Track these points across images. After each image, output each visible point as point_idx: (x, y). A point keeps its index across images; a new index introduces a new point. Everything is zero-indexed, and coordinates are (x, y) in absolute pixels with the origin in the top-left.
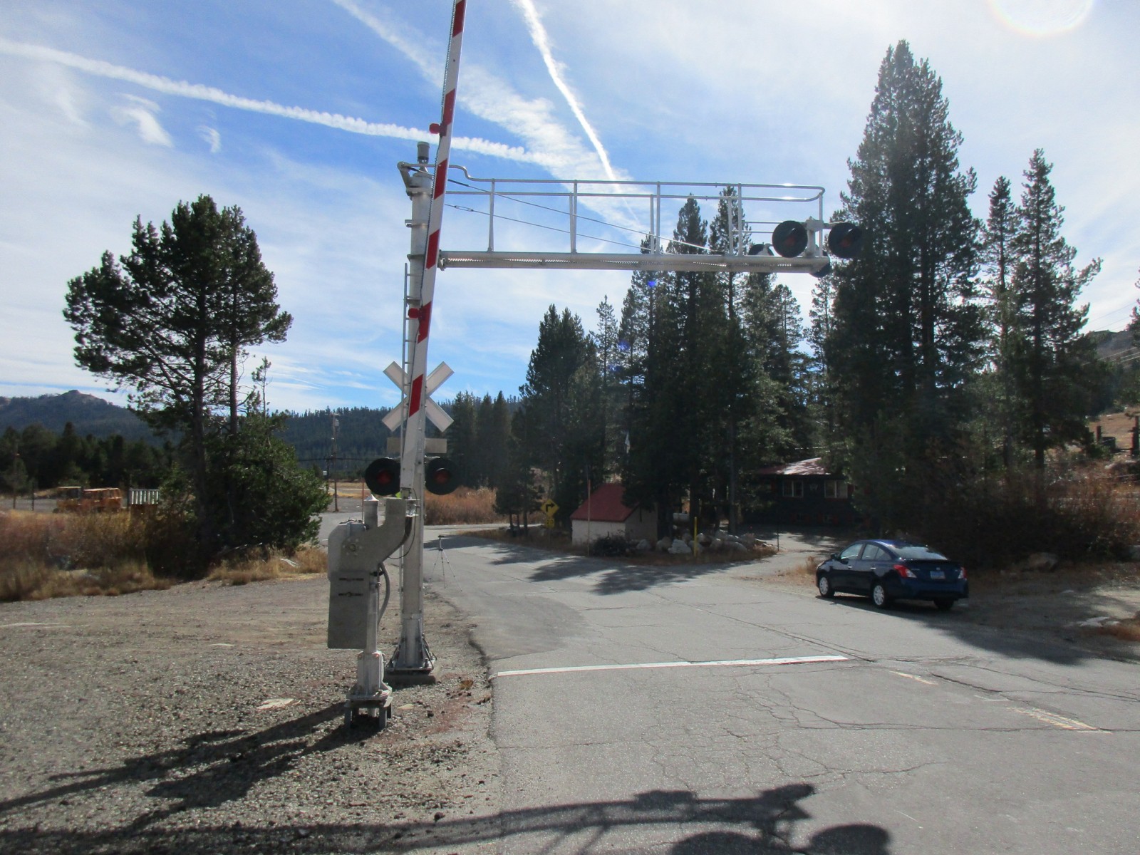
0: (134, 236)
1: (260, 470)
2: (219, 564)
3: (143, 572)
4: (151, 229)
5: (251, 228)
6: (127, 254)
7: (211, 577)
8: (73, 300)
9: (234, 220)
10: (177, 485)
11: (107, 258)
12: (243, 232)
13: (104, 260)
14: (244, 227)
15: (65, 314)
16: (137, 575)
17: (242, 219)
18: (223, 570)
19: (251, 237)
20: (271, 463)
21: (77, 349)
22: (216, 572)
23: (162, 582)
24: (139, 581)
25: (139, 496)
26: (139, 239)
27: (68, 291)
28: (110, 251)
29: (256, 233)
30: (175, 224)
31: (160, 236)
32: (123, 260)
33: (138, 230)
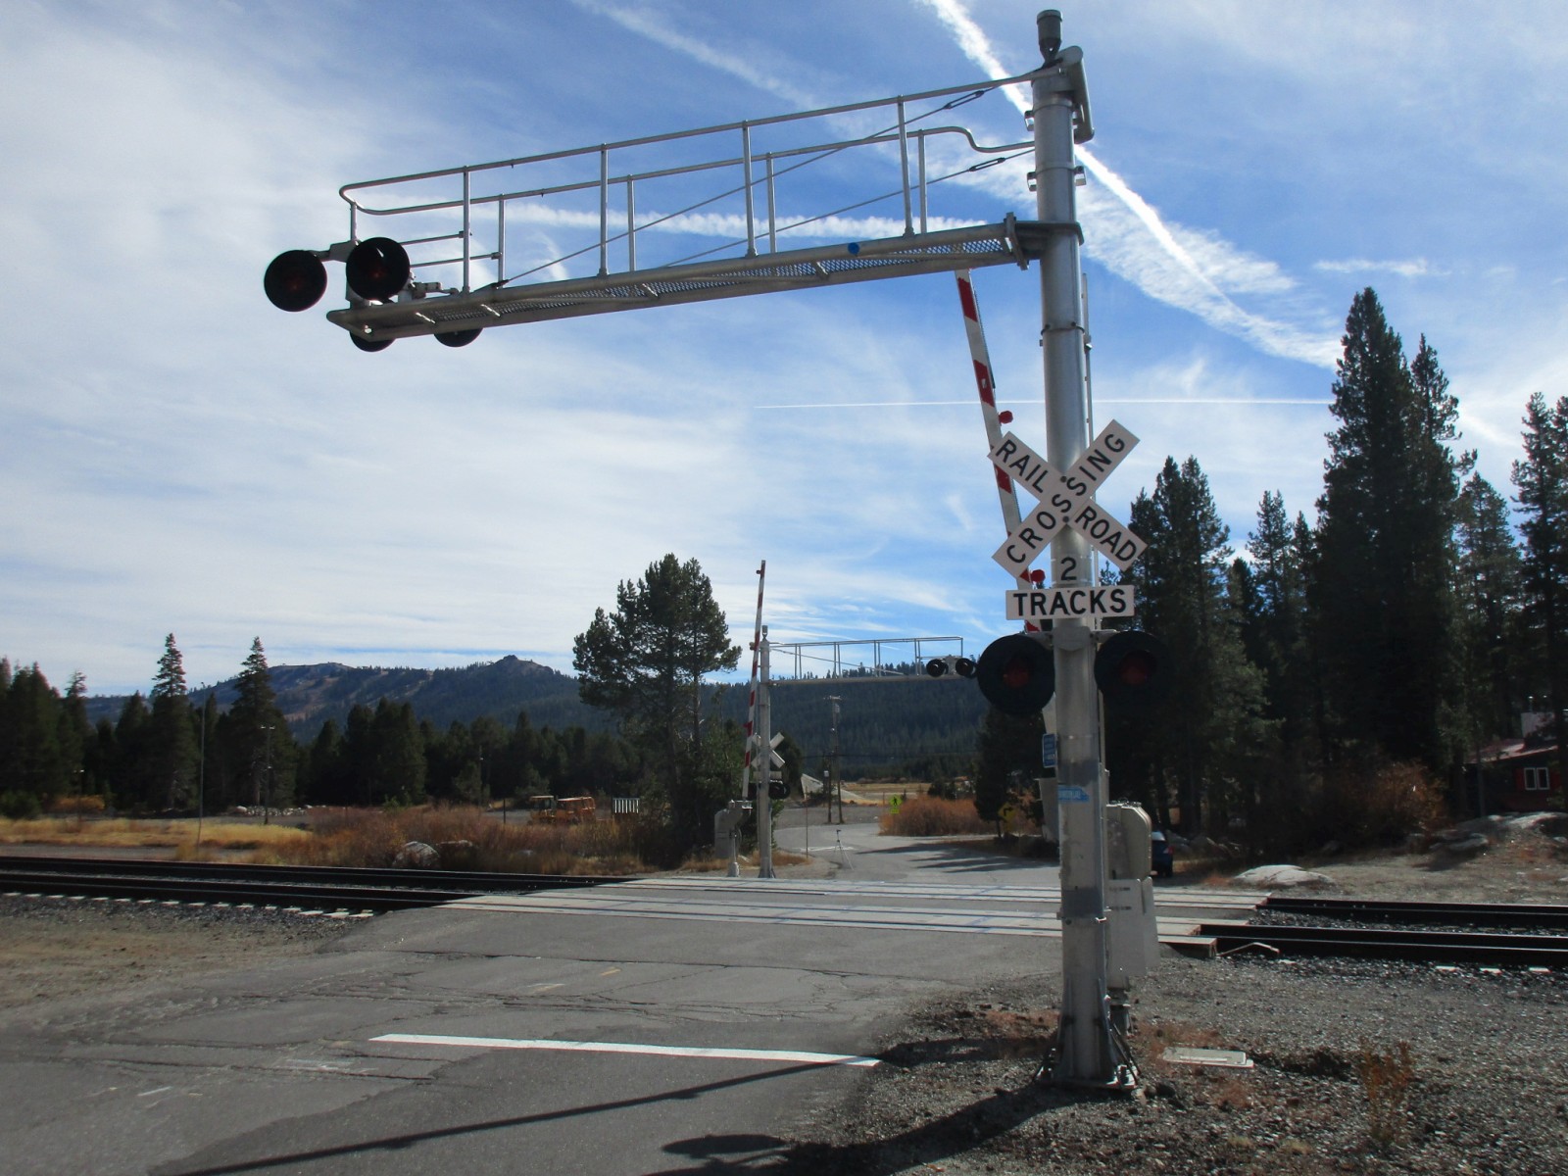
0: (618, 597)
1: (719, 780)
2: (689, 858)
3: (634, 861)
4: (630, 585)
5: (706, 575)
6: (615, 612)
7: (684, 866)
8: (579, 651)
9: (692, 569)
10: (657, 794)
11: (599, 612)
12: (700, 579)
13: (597, 615)
14: (700, 575)
15: (574, 664)
16: (632, 863)
17: (699, 568)
18: (692, 863)
19: (706, 583)
20: (730, 774)
21: (581, 689)
22: (687, 864)
23: (649, 869)
24: (633, 867)
25: (623, 805)
26: (622, 599)
27: (575, 645)
28: (601, 607)
29: (710, 579)
30: (647, 580)
31: (638, 591)
32: (611, 616)
33: (622, 592)
